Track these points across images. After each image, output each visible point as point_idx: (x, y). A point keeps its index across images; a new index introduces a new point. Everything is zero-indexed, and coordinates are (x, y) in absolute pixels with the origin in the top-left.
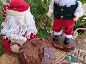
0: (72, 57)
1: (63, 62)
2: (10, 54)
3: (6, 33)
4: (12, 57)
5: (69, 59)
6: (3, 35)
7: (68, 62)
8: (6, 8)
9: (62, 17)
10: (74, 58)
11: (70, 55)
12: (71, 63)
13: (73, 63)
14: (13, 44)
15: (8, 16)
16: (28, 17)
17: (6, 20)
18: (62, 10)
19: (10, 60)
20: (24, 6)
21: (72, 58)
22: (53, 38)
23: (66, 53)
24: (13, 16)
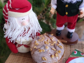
0: (78, 51)
1: (70, 57)
2: (17, 54)
3: (11, 36)
4: (20, 58)
5: (75, 54)
6: (8, 38)
7: (74, 57)
8: (8, 10)
9: (67, 13)
10: (80, 52)
11: (75, 50)
12: (77, 57)
13: (78, 57)
14: (19, 45)
15: (11, 18)
16: (31, 17)
17: (9, 22)
18: (67, 6)
19: (18, 61)
20: (27, 7)
21: (78, 53)
22: (56, 33)
23: (70, 47)
24: (16, 18)
